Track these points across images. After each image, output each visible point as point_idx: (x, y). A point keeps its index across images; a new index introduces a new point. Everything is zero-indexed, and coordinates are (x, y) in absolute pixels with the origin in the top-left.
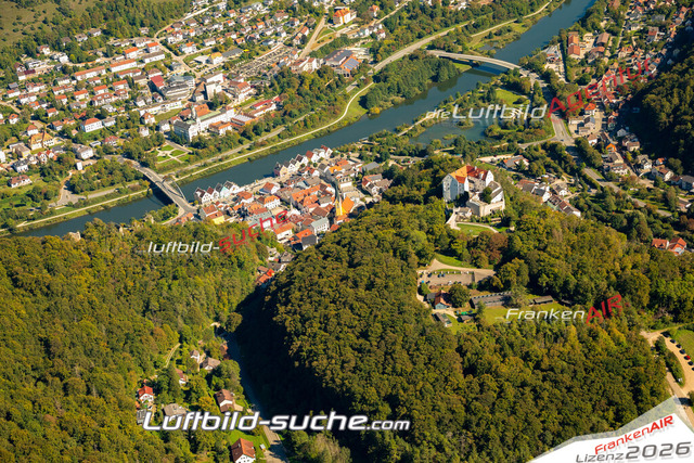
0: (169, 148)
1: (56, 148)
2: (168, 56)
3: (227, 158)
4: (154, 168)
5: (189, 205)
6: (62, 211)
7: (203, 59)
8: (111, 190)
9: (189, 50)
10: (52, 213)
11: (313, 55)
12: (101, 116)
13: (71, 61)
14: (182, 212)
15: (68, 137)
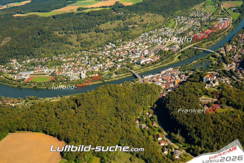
0: (136, 66)
1: (112, 64)
2: (136, 46)
3: (149, 69)
4: (133, 70)
5: (141, 79)
6: (114, 78)
7: (143, 46)
8: (124, 74)
9: (140, 44)
10: (112, 78)
11: (167, 47)
12: (122, 58)
13: (115, 46)
14: (140, 80)
15: (115, 62)
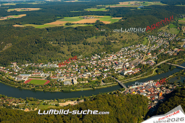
1: (100, 73)
2: (118, 58)
5: (127, 88)
6: (102, 86)
7: (124, 59)
11: (145, 61)
12: (107, 68)
13: (100, 57)
14: (126, 90)
15: (101, 71)
